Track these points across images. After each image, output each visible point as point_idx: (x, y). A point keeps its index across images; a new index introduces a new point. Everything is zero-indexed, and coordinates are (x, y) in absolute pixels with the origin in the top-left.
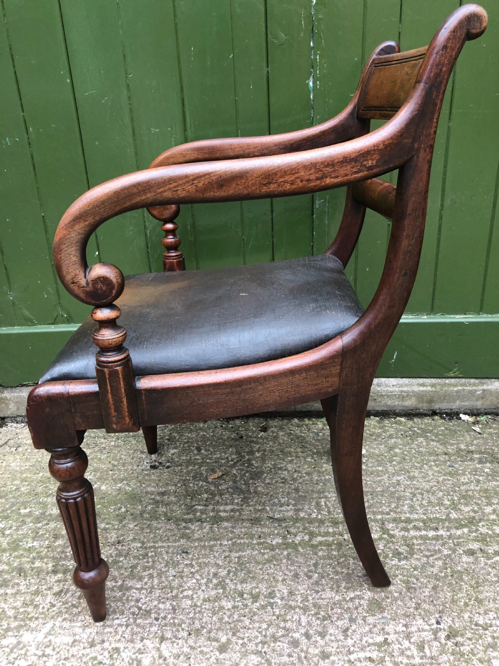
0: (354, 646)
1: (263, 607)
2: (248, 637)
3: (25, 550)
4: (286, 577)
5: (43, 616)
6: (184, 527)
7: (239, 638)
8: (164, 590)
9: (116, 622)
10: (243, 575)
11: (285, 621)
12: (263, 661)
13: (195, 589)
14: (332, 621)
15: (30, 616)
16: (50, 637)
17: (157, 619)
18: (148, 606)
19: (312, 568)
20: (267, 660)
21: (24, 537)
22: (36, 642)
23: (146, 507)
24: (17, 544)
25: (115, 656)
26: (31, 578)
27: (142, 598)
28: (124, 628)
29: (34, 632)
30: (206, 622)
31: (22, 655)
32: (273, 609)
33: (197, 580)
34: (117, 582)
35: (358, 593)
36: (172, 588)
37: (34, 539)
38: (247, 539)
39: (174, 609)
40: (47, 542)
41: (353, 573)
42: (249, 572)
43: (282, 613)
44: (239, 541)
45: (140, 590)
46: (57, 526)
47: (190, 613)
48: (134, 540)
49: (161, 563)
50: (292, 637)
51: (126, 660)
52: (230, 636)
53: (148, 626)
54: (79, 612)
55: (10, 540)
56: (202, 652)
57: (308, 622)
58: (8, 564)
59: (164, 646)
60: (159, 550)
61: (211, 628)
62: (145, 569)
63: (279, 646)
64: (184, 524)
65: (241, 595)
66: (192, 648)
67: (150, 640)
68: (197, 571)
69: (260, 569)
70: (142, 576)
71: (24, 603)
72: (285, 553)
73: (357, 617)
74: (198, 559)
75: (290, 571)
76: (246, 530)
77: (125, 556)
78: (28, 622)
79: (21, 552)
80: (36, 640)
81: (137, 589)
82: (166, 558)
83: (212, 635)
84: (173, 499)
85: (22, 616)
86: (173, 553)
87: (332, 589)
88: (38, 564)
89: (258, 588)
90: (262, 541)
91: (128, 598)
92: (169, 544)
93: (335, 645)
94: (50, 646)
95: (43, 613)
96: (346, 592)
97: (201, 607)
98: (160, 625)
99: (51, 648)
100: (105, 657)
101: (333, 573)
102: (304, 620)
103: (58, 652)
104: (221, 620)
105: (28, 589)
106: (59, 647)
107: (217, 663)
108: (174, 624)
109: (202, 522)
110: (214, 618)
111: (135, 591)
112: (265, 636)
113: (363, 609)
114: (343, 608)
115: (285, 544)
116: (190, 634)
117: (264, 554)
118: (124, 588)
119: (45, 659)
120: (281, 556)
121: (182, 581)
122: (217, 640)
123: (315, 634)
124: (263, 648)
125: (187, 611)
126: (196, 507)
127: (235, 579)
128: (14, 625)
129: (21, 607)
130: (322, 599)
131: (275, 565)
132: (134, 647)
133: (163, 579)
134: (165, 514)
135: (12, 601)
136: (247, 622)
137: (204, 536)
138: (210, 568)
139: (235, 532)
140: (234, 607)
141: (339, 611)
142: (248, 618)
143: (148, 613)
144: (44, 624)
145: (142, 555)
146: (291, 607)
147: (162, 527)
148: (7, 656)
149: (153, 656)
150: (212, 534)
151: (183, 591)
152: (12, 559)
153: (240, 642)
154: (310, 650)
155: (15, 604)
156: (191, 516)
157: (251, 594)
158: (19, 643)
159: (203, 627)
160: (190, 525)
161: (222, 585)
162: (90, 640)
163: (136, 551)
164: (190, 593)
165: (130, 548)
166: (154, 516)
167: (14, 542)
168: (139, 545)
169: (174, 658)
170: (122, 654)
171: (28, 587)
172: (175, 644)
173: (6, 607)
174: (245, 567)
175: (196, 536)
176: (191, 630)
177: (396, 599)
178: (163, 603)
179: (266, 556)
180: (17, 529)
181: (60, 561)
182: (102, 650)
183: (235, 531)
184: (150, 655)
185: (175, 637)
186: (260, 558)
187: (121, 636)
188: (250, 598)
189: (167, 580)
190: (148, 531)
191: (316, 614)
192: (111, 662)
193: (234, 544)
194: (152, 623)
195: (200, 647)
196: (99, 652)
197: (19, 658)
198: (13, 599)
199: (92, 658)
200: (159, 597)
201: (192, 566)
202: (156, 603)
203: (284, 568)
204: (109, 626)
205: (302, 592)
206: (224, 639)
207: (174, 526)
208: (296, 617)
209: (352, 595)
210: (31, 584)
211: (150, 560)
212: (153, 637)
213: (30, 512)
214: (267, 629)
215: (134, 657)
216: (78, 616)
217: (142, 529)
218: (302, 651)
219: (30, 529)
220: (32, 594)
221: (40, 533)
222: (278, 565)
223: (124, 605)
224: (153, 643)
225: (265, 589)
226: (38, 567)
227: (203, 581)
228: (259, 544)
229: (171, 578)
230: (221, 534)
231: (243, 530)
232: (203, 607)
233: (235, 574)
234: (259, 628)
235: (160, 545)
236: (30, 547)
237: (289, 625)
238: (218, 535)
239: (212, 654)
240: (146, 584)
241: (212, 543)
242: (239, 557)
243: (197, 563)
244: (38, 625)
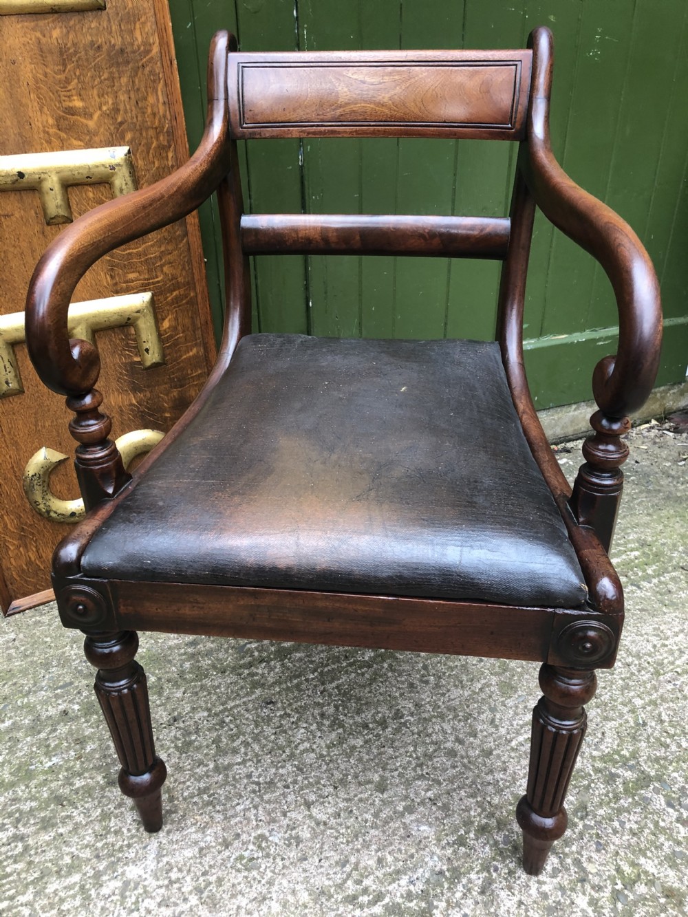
0: (508, 733)
1: (398, 730)
2: (401, 765)
3: (45, 773)
4: (402, 691)
5: (135, 839)
6: (248, 674)
7: (391, 770)
8: (273, 753)
9: (239, 808)
10: (353, 705)
11: (429, 735)
12: (430, 783)
13: (309, 739)
14: (475, 718)
15: (117, 847)
16: (165, 860)
17: (288, 787)
18: (266, 777)
19: (423, 672)
20: (433, 780)
21: (31, 758)
22: (149, 873)
23: (181, 666)
24: (26, 771)
25: (264, 845)
26: (82, 803)
27: (252, 772)
28: (254, 811)
29: (138, 863)
30: (346, 769)
31: (141, 894)
32: (409, 728)
33: (305, 728)
34: (207, 765)
35: (483, 681)
36: (282, 749)
37: (48, 754)
38: (334, 664)
39: (299, 769)
40: (72, 753)
41: (467, 663)
42: (359, 699)
43: (421, 728)
44: (326, 669)
45: (244, 762)
46: (70, 728)
47: (321, 766)
48: (193, 710)
49: (248, 725)
50: (445, 748)
51: (281, 843)
52: (381, 773)
53: (282, 797)
54: (183, 816)
55: (11, 769)
56: (361, 800)
57: (452, 727)
58: (33, 798)
59: (314, 811)
60: (236, 711)
61: (355, 773)
62: (232, 738)
63: (437, 762)
64: (246, 672)
65: (366, 726)
66: (348, 800)
67: (294, 811)
68: (299, 719)
69: (370, 692)
70: (234, 747)
71: (96, 836)
72: (386, 665)
73: (495, 705)
74: (290, 704)
75: (403, 683)
76: (325, 654)
77: (197, 733)
78: (120, 855)
79: (42, 778)
80: (149, 871)
81: (239, 764)
82: (250, 717)
83: (361, 779)
84: (212, 646)
85: (106, 851)
86: (257, 709)
87: (456, 686)
88: (78, 783)
89: (380, 712)
90: (352, 661)
91: (234, 778)
92: (245, 699)
93: (491, 739)
94: (172, 868)
95: (133, 837)
96: (471, 685)
97: (329, 755)
98: (294, 791)
99: (175, 870)
100: (252, 850)
101: (448, 669)
102: (447, 727)
103: (189, 871)
104: (360, 760)
105: (89, 817)
106: (185, 865)
107: (385, 804)
108: (311, 784)
109: (268, 662)
110: (353, 762)
111: (238, 767)
112: (418, 758)
113: (497, 695)
114: (478, 702)
115: (379, 656)
116: (336, 788)
117: (363, 674)
118: (221, 770)
119: (176, 886)
120: (384, 670)
121: (287, 736)
122: (369, 782)
123: (466, 737)
124: (422, 770)
125: (316, 765)
126: (248, 646)
127: (348, 713)
128: (102, 866)
129: (96, 842)
130: (453, 700)
131: (382, 682)
132: (280, 826)
133: (264, 741)
134: (214, 667)
135: (77, 840)
136: (391, 751)
137: (280, 677)
138: (312, 710)
139: (314, 661)
140: (366, 742)
141: (476, 705)
142: (389, 747)
143: (271, 784)
144: (145, 848)
145: (217, 724)
146: (425, 719)
147: (220, 684)
148: (121, 905)
149: (309, 827)
150: (289, 672)
151: (296, 747)
152: (34, 790)
153: (396, 773)
154: (471, 753)
155: (85, 842)
156: (248, 659)
157: (375, 721)
158: (126, 884)
159: (347, 775)
160: (254, 669)
161: (336, 723)
162: (220, 840)
163: (205, 722)
164: (307, 745)
165: (195, 722)
166: (201, 674)
167: (19, 769)
168: (206, 714)
169: (335, 818)
170: (270, 839)
171: (87, 813)
172: (326, 804)
173: (73, 849)
174: (351, 695)
175: (270, 680)
176: (335, 783)
177: (521, 674)
178: (282, 767)
179: (367, 676)
180: (11, 751)
181: (110, 769)
182: (243, 844)
183: (313, 659)
184: (305, 827)
185: (321, 796)
186: (361, 680)
187: (257, 821)
188: (378, 726)
189: (270, 742)
190: (205, 693)
191: (455, 717)
192: (264, 853)
193: (322, 674)
194: (284, 793)
195: (356, 796)
196: (241, 849)
197: (140, 900)
198: (76, 837)
199: (236, 859)
200: (272, 762)
201: (289, 716)
202: (273, 770)
203: (394, 682)
204: (233, 816)
205: (428, 700)
206: (376, 778)
207: (235, 678)
208: (437, 728)
209: (479, 686)
210: (88, 810)
211: (232, 726)
212: (296, 807)
213: (13, 724)
214: (415, 751)
215: (287, 835)
216: (185, 820)
217: (196, 694)
218: (462, 757)
219: (32, 745)
220: (100, 821)
221: (53, 745)
222: (385, 681)
223: (235, 787)
224: (300, 813)
225: (387, 712)
226: (83, 787)
227: (314, 727)
228: (351, 665)
229: (273, 737)
230: (300, 667)
231: (322, 655)
232: (332, 754)
233: (345, 707)
234: (407, 752)
235: (233, 704)
236: (50, 767)
237: (434, 737)
238: (296, 671)
239: (373, 797)
240: (246, 754)
241: (295, 681)
242: (337, 687)
243: (292, 710)
244: (137, 852)
